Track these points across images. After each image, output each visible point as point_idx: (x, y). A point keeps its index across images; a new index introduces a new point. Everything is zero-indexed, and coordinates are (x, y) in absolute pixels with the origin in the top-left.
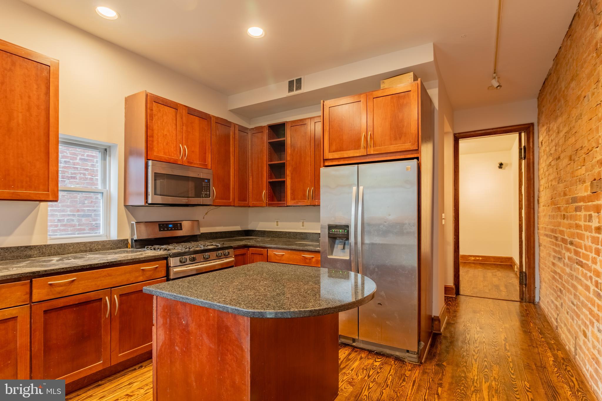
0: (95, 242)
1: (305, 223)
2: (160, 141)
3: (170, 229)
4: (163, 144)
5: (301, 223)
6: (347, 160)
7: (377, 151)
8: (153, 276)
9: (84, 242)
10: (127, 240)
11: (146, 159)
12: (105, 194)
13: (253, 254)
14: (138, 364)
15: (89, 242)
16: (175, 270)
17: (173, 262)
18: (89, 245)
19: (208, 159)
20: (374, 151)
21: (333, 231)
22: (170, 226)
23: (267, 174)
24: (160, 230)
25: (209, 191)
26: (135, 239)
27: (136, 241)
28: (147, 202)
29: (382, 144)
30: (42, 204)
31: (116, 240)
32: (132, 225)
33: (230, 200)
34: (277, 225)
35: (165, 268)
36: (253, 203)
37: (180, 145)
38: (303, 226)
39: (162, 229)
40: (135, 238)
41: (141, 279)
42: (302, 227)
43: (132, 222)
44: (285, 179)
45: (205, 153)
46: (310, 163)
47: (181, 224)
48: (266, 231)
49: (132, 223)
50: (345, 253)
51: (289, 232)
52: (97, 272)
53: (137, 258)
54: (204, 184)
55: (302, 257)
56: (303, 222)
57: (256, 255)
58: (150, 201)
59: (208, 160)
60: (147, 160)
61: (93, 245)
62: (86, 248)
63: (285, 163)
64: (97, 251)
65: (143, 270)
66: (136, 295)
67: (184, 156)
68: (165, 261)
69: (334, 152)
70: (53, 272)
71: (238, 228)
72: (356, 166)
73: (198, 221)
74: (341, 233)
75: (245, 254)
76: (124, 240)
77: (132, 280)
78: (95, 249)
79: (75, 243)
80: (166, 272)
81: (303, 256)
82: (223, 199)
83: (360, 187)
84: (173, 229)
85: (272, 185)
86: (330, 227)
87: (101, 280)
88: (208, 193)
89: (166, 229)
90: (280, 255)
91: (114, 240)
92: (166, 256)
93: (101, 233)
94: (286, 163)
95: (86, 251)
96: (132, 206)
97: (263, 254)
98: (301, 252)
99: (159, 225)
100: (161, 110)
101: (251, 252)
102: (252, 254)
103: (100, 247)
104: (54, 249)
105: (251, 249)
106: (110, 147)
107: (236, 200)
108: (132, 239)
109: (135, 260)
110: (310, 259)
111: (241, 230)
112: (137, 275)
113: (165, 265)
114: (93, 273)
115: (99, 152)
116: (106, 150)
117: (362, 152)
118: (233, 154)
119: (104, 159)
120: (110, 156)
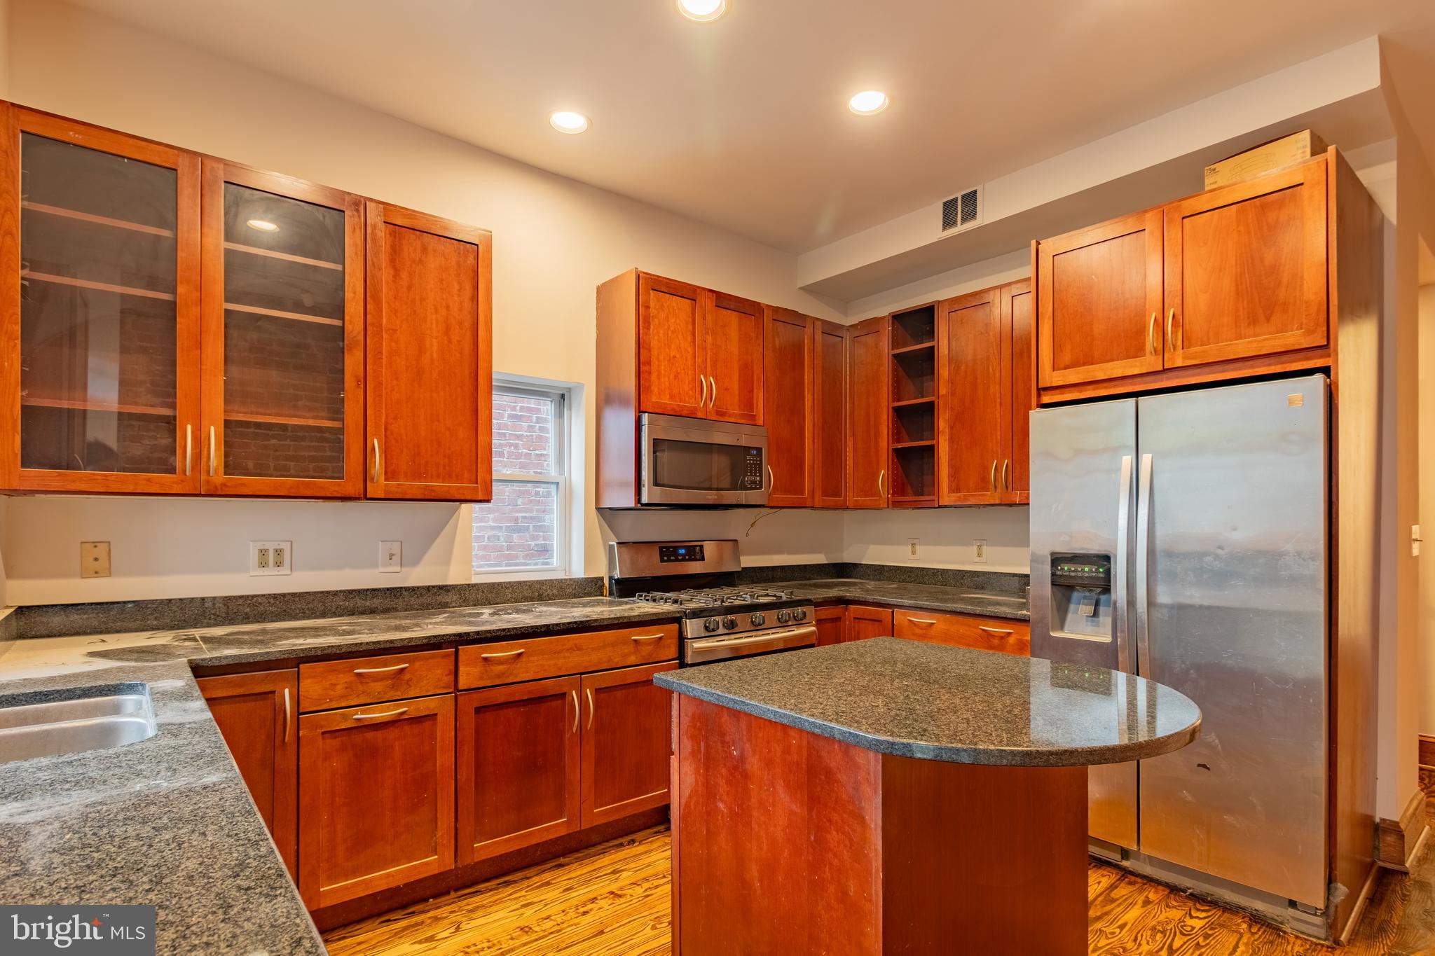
0: (546, 581)
1: (984, 548)
2: (663, 372)
3: (680, 558)
4: (669, 378)
5: (975, 548)
6: (1106, 388)
7: (1194, 358)
8: (653, 656)
9: (529, 582)
10: (602, 579)
11: (637, 411)
12: (561, 486)
13: (857, 620)
14: (627, 835)
15: (538, 582)
16: (696, 645)
17: (692, 627)
18: (537, 586)
19: (757, 402)
20: (1185, 358)
21: (1066, 568)
22: (682, 551)
23: (890, 433)
24: (662, 561)
25: (761, 476)
26: (616, 578)
27: (618, 581)
28: (638, 500)
29: (1208, 339)
30: (464, 506)
31: (582, 579)
32: (611, 547)
33: (803, 493)
34: (914, 553)
35: (675, 641)
36: (856, 500)
37: (702, 376)
38: (980, 555)
39: (665, 558)
40: (617, 575)
41: (632, 659)
42: (977, 559)
43: (611, 543)
44: (934, 442)
45: (752, 391)
46: (998, 400)
47: (701, 547)
48: (886, 566)
49: (610, 545)
50: (1099, 626)
51: (944, 570)
52: (558, 639)
53: (625, 617)
54: (750, 460)
55: (981, 632)
56: (979, 547)
57: (864, 621)
58: (645, 499)
59: (757, 406)
60: (640, 412)
61: (544, 588)
62: (533, 592)
63: (934, 401)
64: (550, 599)
65: (635, 641)
66: (624, 691)
67: (708, 401)
68: (676, 626)
69: (1066, 368)
70: (489, 635)
71: (819, 559)
72: (1132, 401)
73: (736, 540)
74: (1086, 575)
75: (840, 618)
76: (596, 578)
77: (617, 661)
78: (548, 595)
79: (514, 582)
80: (677, 649)
81: (983, 630)
82: (790, 492)
83: (1144, 455)
84: (687, 557)
85: (903, 457)
86: (1057, 560)
87: (564, 657)
88: (758, 478)
89: (673, 558)
90: (924, 625)
92: (678, 615)
93: (555, 564)
94: (936, 403)
95: (532, 599)
96: (610, 509)
97: (881, 621)
98: (978, 621)
99: (661, 548)
100: (665, 305)
101: (852, 615)
102: (854, 618)
103: (555, 591)
104: (483, 592)
105: (852, 607)
106: (569, 390)
107: (818, 493)
108: (611, 578)
109: (621, 621)
110: (1002, 638)
111: (826, 562)
112: (626, 651)
113: (676, 634)
114: (551, 642)
115: (551, 401)
116: (563, 396)
117: (1149, 362)
118: (811, 387)
119: (560, 415)
120: (570, 409)
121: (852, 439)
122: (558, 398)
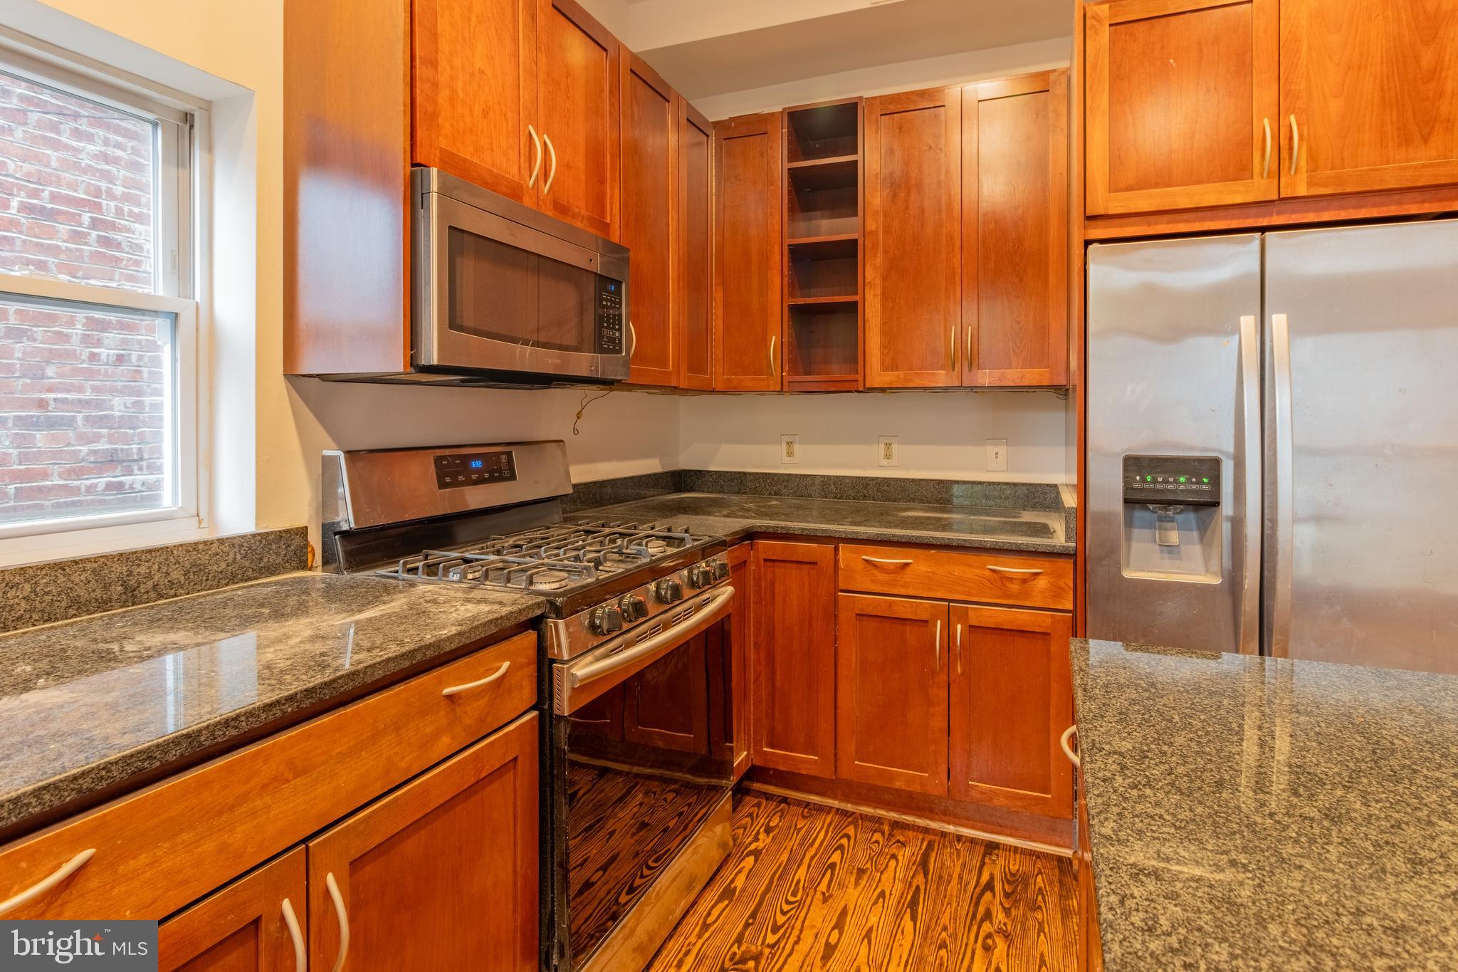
1: (895, 447)
2: (460, 94)
3: (474, 477)
5: (882, 446)
7: (1325, 185)
8: (489, 719)
10: (303, 532)
11: (409, 163)
12: (186, 320)
13: (769, 564)
16: (579, 673)
17: (561, 633)
19: (611, 203)
20: (1310, 184)
21: (1149, 479)
22: (477, 464)
23: (786, 280)
24: (442, 485)
25: (620, 330)
26: (345, 527)
27: (345, 535)
28: (413, 361)
29: (1342, 159)
31: (254, 536)
32: (328, 463)
33: (666, 366)
34: (790, 454)
35: (532, 670)
36: (729, 380)
37: (532, 129)
38: (888, 457)
39: (448, 479)
40: (346, 518)
41: (445, 744)
42: (885, 462)
43: (328, 454)
44: (856, 298)
45: (603, 184)
46: (958, 243)
47: (510, 455)
48: (750, 473)
49: (323, 457)
51: (838, 477)
52: (229, 768)
53: (428, 646)
54: (607, 300)
55: (988, 573)
56: (888, 445)
57: (782, 564)
58: (432, 354)
59: (611, 208)
60: (414, 164)
63: (856, 241)
65: (451, 697)
67: (541, 178)
68: (531, 636)
69: (1127, 189)
71: (650, 466)
72: (1258, 235)
73: (562, 441)
74: (1182, 487)
75: (745, 562)
76: (288, 531)
77: (408, 761)
80: (535, 685)
81: (993, 571)
82: (652, 362)
83: (1274, 317)
84: (488, 475)
85: (803, 316)
86: (1133, 464)
87: (253, 814)
88: (617, 334)
89: (461, 478)
90: (892, 567)
91: (243, 537)
92: (539, 612)
94: (860, 243)
96: (323, 377)
97: (815, 563)
98: (985, 557)
99: (438, 460)
101: (762, 556)
102: (765, 560)
105: (762, 543)
106: (207, 106)
107: (684, 366)
108: (329, 530)
109: (419, 657)
110: (1024, 581)
111: (660, 470)
112: (429, 730)
113: (532, 653)
114: (204, 783)
115: (155, 125)
116: (188, 118)
117: (1257, 188)
118: (676, 199)
119: (180, 157)
120: (210, 148)
121: (720, 288)
122: (174, 121)
